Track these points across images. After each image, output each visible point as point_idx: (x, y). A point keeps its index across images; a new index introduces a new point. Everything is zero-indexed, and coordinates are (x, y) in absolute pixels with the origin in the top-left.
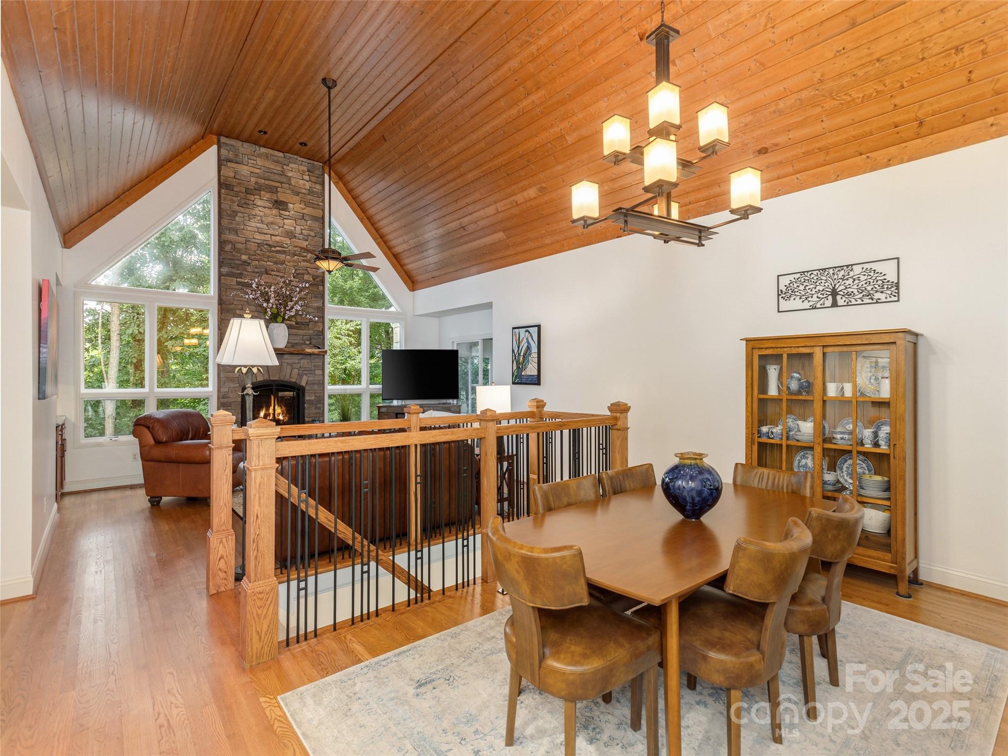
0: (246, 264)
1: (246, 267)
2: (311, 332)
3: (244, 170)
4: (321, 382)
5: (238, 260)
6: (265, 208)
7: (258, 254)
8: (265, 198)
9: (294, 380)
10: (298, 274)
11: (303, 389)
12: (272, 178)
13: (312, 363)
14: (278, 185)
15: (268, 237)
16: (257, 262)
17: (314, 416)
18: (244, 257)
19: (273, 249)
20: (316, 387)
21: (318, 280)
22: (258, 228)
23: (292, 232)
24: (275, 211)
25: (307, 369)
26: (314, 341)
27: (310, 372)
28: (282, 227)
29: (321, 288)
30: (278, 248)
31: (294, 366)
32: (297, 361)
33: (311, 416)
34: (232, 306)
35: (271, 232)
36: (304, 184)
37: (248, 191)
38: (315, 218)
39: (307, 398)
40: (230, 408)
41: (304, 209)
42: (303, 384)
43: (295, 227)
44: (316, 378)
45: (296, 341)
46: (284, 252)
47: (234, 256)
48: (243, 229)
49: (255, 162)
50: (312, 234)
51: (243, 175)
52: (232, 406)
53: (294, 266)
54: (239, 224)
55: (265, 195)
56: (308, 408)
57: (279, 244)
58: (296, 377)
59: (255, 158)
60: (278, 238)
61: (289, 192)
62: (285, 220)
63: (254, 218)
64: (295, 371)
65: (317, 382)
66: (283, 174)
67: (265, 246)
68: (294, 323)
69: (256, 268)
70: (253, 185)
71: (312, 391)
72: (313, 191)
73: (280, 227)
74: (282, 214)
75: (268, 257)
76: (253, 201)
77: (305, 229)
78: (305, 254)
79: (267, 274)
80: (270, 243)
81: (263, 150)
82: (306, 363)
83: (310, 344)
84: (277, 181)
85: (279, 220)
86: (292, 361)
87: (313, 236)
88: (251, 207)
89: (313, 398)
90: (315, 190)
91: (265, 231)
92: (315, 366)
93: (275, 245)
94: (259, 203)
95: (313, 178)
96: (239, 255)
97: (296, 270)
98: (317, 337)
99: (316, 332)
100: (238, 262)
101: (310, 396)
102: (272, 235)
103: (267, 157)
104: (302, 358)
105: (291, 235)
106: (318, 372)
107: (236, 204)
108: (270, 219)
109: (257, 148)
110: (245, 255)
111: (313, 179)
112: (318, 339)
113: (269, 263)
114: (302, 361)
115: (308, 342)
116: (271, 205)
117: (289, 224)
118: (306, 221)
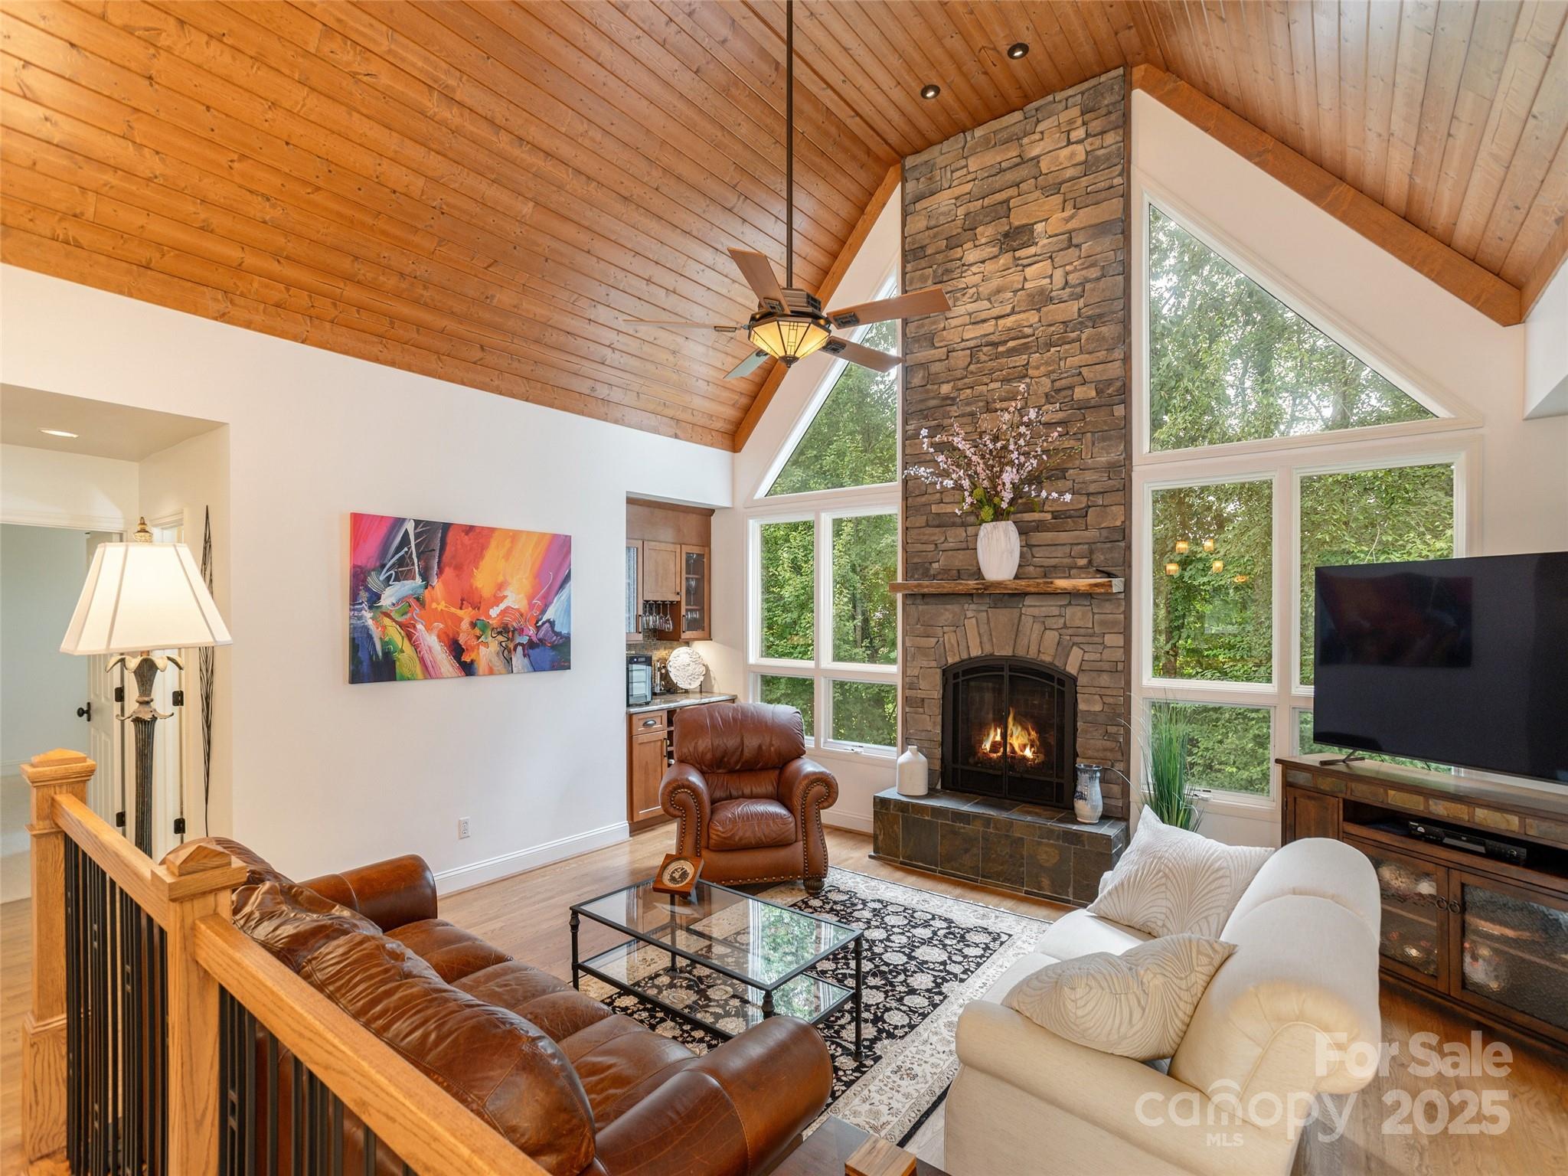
0: (949, 402)
1: (948, 408)
2: (1091, 534)
3: (943, 201)
4: (1120, 667)
5: (933, 398)
6: (983, 262)
7: (972, 373)
8: (983, 241)
9: (1047, 659)
10: (1058, 391)
11: (1074, 680)
12: (997, 186)
13: (1094, 614)
14: (1013, 192)
15: (989, 327)
16: (969, 391)
17: (1101, 755)
18: (946, 389)
19: (1001, 349)
20: (1105, 680)
21: (1109, 391)
22: (970, 314)
23: (1042, 291)
24: (1005, 260)
25: (1082, 631)
26: (1099, 558)
27: (1090, 638)
28: (1023, 289)
29: (1119, 410)
30: (1011, 344)
31: (1049, 622)
32: (1055, 611)
33: (1090, 753)
34: (923, 499)
35: (996, 312)
36: (1073, 155)
37: (953, 243)
38: (1099, 229)
39: (1082, 706)
40: (921, 710)
41: (1072, 217)
42: (1072, 668)
43: (1051, 276)
44: (1107, 654)
45: (1053, 562)
46: (1025, 348)
47: (928, 391)
48: (944, 329)
49: (964, 171)
50: (1094, 273)
51: (943, 214)
52: (926, 705)
53: (1047, 375)
54: (934, 323)
55: (982, 234)
56: (1086, 732)
57: (1013, 334)
58: (1052, 651)
59: (963, 162)
60: (1009, 322)
61: (1038, 193)
62: (1028, 270)
63: (964, 295)
64: (1052, 636)
65: (1106, 666)
66: (1023, 161)
67: (985, 349)
68: (1049, 516)
69: (968, 404)
70: (959, 223)
71: (1093, 690)
72: (1097, 158)
73: (1015, 292)
74: (1019, 259)
75: (992, 371)
76: (960, 259)
77: (1075, 270)
78: (1073, 335)
79: (988, 411)
80: (994, 338)
81: (979, 132)
82: (1079, 614)
83: (1090, 562)
84: (1009, 184)
85: (1015, 278)
86: (1044, 611)
87: (1098, 279)
88: (956, 274)
89: (1098, 708)
90: (1102, 151)
91: (983, 315)
92: (1103, 623)
93: (1003, 338)
94: (971, 256)
95: (1094, 123)
96: (936, 387)
97: (1053, 382)
98: (1109, 545)
99: (1105, 533)
100: (933, 403)
101: (1087, 701)
102: (997, 318)
103: (987, 144)
104: (1070, 604)
105: (1041, 299)
106: (1114, 640)
107: (930, 282)
108: (994, 283)
109: (968, 135)
110: (948, 382)
111: (1096, 126)
112: (1111, 550)
113: (992, 386)
114: (1069, 611)
115: (1083, 562)
116: (995, 250)
117: (1036, 276)
118: (1078, 246)
